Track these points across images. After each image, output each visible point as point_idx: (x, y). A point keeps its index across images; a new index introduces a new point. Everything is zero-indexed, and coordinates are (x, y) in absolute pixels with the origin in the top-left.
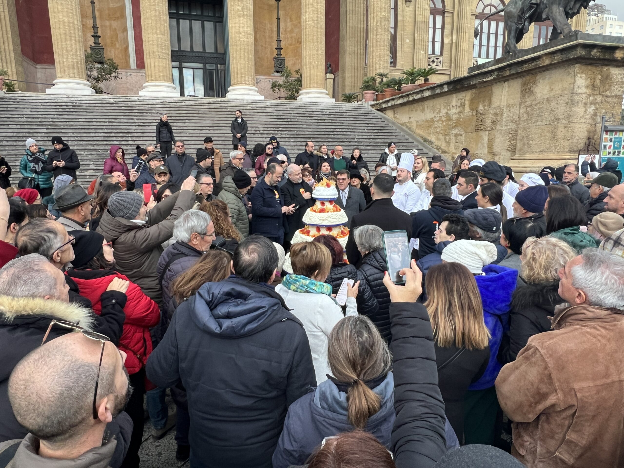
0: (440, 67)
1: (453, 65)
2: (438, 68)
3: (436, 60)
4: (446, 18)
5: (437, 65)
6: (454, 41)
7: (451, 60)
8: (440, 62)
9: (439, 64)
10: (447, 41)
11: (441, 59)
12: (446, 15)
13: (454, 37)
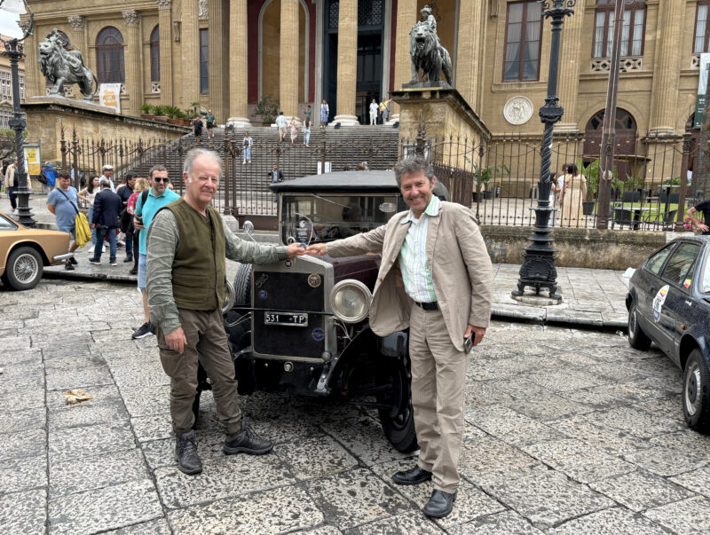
0: (639, 69)
1: (656, 65)
2: (633, 71)
3: (632, 62)
4: (648, 12)
5: (634, 68)
6: (658, 37)
7: (654, 60)
8: (639, 64)
9: (637, 66)
10: (648, 38)
11: (641, 60)
12: (649, 8)
13: (659, 32)
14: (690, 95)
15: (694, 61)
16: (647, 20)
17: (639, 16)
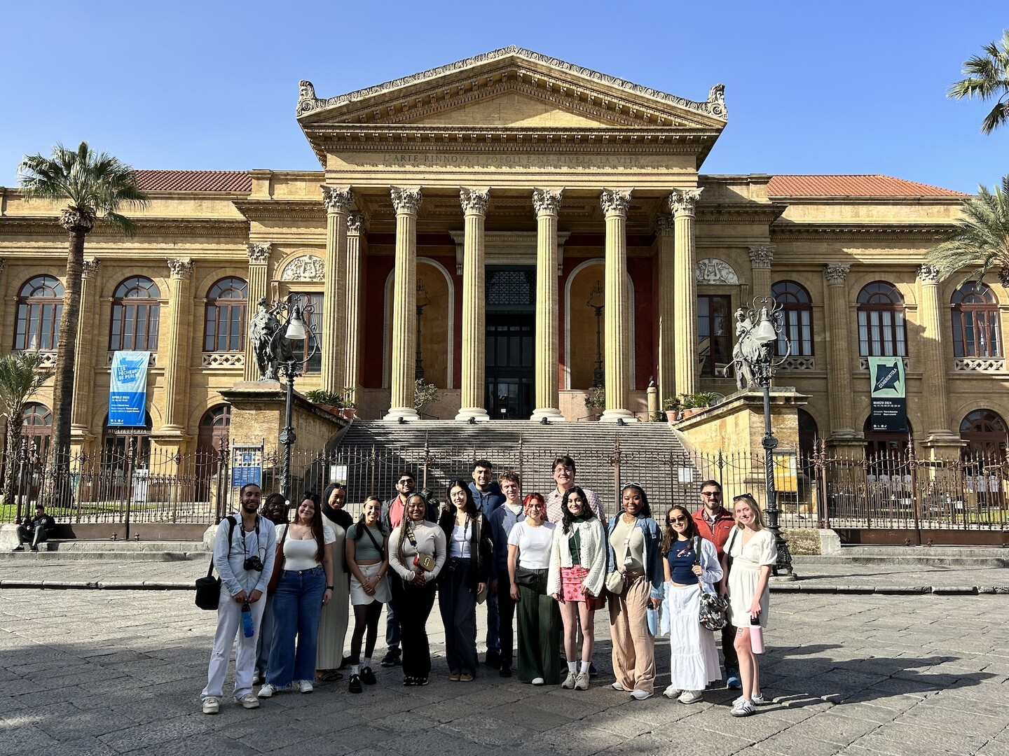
0: (812, 370)
1: (829, 366)
2: (807, 371)
3: (805, 362)
4: (814, 313)
5: (808, 368)
6: (828, 339)
7: (826, 361)
8: (812, 364)
9: (810, 366)
10: (817, 339)
11: (813, 360)
12: (814, 309)
13: (828, 334)
14: (864, 398)
15: (862, 365)
16: (814, 322)
17: (805, 316)
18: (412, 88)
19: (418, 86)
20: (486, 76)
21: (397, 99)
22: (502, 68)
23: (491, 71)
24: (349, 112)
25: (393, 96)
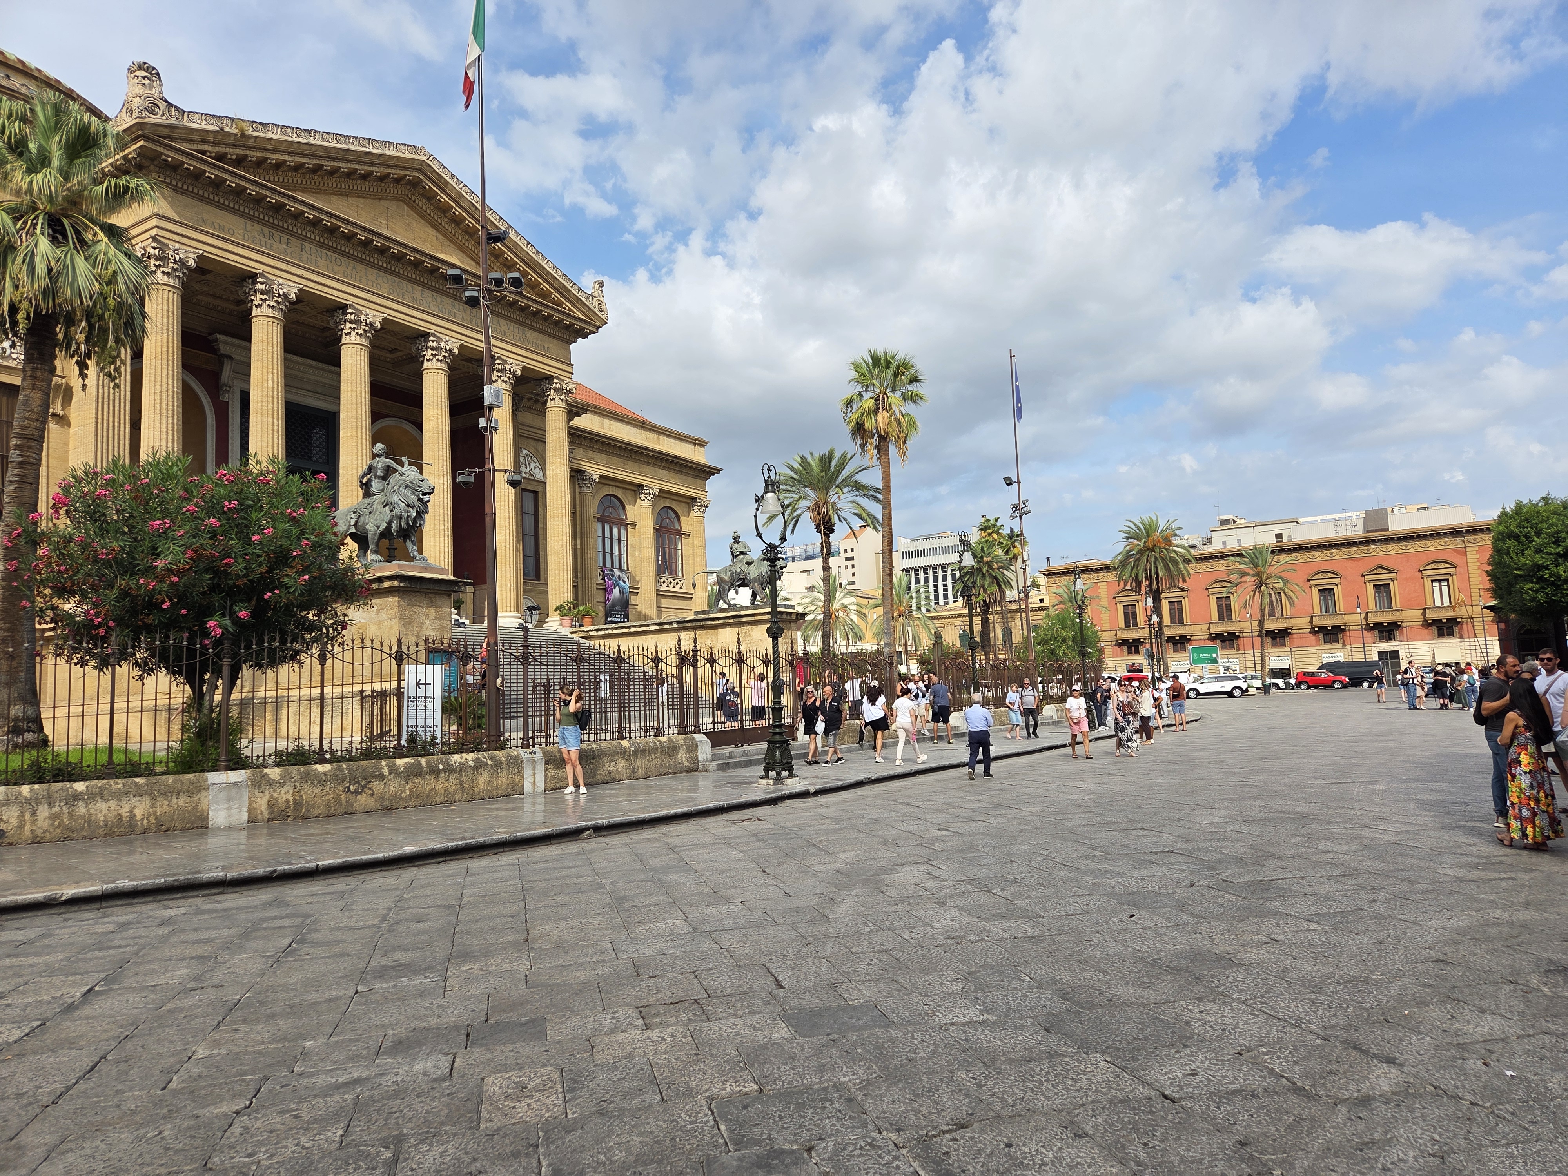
18: (306, 147)
19: (314, 148)
20: (389, 171)
21: (282, 152)
22: (408, 169)
23: (396, 167)
24: (215, 143)
25: (279, 147)
